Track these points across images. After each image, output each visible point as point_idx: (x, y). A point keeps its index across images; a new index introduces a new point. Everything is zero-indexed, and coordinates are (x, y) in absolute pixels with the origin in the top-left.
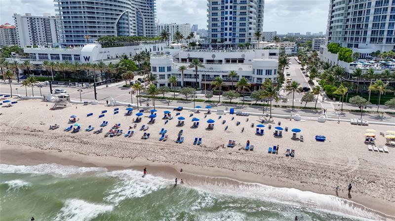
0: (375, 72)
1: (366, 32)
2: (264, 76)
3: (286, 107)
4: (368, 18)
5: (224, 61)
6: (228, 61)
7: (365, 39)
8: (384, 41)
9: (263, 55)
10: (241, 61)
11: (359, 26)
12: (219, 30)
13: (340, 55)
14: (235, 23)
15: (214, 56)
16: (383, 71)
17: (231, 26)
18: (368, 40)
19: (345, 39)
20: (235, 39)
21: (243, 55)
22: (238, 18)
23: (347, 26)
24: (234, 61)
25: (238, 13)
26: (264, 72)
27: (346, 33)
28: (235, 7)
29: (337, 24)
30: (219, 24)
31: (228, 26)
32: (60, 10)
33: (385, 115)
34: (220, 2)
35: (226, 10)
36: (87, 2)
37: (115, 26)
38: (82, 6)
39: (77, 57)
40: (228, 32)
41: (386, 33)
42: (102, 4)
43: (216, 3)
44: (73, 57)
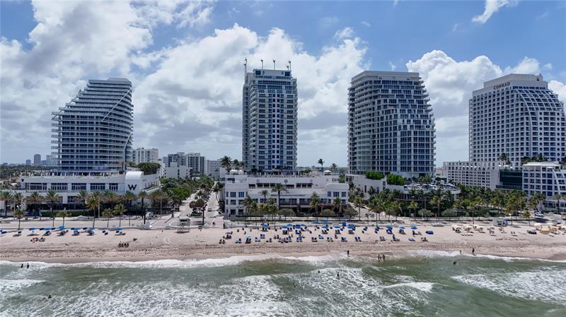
0: (425, 192)
1: (395, 163)
4: (395, 151)
5: (295, 187)
6: (298, 185)
7: (395, 168)
8: (412, 169)
10: (310, 185)
11: (387, 157)
12: (267, 157)
14: (282, 151)
15: (286, 181)
17: (278, 154)
18: (398, 169)
19: (374, 168)
21: (311, 181)
22: (285, 147)
23: (374, 157)
24: (304, 185)
25: (285, 142)
27: (374, 163)
28: (282, 136)
29: (361, 155)
30: (267, 152)
31: (276, 154)
32: (59, 130)
34: (267, 131)
35: (273, 139)
36: (101, 123)
37: (123, 150)
38: (95, 127)
39: (114, 186)
40: (276, 159)
41: (412, 163)
42: (114, 125)
43: (263, 132)
44: (107, 187)
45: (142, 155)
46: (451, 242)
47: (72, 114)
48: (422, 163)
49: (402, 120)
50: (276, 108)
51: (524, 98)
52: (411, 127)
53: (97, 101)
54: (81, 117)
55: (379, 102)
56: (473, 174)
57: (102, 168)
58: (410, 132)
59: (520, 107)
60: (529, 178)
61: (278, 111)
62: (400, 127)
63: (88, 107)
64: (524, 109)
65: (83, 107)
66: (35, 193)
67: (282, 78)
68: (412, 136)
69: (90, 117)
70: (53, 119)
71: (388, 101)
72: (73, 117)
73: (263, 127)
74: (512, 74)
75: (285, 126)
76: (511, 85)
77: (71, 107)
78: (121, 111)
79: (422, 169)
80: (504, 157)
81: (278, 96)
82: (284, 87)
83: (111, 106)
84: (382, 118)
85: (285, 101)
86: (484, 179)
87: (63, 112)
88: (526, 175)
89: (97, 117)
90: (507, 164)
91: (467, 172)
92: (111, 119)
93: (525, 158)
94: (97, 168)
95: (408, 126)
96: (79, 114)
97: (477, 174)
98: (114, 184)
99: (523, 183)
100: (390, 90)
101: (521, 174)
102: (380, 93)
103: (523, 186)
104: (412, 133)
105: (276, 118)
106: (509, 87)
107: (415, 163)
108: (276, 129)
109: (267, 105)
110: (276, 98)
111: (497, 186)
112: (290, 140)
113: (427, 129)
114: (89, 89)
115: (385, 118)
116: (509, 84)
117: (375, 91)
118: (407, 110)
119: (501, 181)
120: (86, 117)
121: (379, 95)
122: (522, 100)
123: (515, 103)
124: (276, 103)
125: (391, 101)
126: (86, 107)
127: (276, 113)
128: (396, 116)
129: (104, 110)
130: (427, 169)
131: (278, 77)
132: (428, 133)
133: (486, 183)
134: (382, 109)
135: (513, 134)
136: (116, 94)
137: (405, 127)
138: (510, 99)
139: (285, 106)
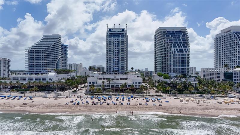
0: (178, 82)
1: (171, 69)
2: (138, 85)
3: (150, 95)
4: (171, 63)
5: (119, 79)
6: (121, 79)
7: (171, 71)
8: (178, 72)
9: (135, 77)
10: (126, 79)
11: (168, 66)
12: (112, 66)
13: (164, 77)
14: (119, 64)
15: (115, 77)
16: (180, 82)
18: (172, 71)
19: (163, 71)
20: (119, 71)
21: (127, 77)
22: (120, 62)
23: (163, 66)
24: (124, 79)
25: (120, 60)
26: (138, 83)
27: (163, 69)
28: (119, 57)
29: (158, 65)
30: (112, 64)
31: (116, 65)
32: (28, 56)
33: (184, 96)
34: (112, 55)
35: (115, 58)
36: (45, 53)
37: (56, 64)
38: (42, 55)
39: (44, 79)
40: (116, 67)
41: (178, 69)
42: (51, 54)
43: (111, 55)
44: (41, 79)
45: (74, 66)
46: (173, 106)
47: (33, 49)
48: (183, 69)
49: (173, 49)
50: (116, 45)
51: (237, 37)
52: (178, 52)
53: (44, 44)
54: (37, 50)
55: (165, 41)
56: (213, 74)
57: (44, 72)
58: (177, 55)
59: (235, 41)
60: (236, 76)
61: (117, 46)
62: (173, 52)
63: (40, 47)
64: (238, 42)
65: (38, 47)
66: (11, 82)
67: (120, 31)
68: (178, 56)
69: (40, 50)
70: (26, 52)
71: (169, 40)
72: (33, 50)
73: (111, 53)
74: (233, 26)
75: (120, 53)
76: (232, 31)
77: (34, 46)
78: (54, 48)
79: (183, 71)
80: (226, 66)
81: (117, 39)
82: (120, 35)
83: (49, 46)
84: (166, 48)
85: (120, 42)
86: (217, 76)
87: (30, 49)
88: (235, 74)
89: (43, 50)
90: (228, 69)
91: (210, 73)
92: (49, 51)
93: (237, 66)
94: (42, 72)
95: (176, 52)
96: (36, 49)
97: (214, 74)
98: (44, 78)
99: (234, 78)
100: (170, 35)
101: (233, 74)
102: (165, 37)
103: (234, 80)
104: (178, 55)
105: (116, 49)
106: (231, 32)
107: (179, 69)
108: (116, 54)
109: (112, 44)
110: (116, 40)
111: (223, 80)
112: (122, 59)
113: (185, 53)
114: (43, 39)
115: (167, 48)
116: (231, 30)
117: (164, 36)
118: (177, 44)
119: (225, 77)
120: (38, 50)
121: (165, 38)
122: (237, 38)
123: (233, 40)
124: (116, 43)
125: (170, 40)
126: (39, 47)
127: (116, 47)
128: (171, 47)
129: (46, 47)
130: (185, 71)
131: (119, 31)
132: (185, 55)
133: (218, 78)
134: (166, 44)
135: (232, 55)
136: (53, 41)
137: (175, 52)
138: (231, 38)
139: (120, 44)
